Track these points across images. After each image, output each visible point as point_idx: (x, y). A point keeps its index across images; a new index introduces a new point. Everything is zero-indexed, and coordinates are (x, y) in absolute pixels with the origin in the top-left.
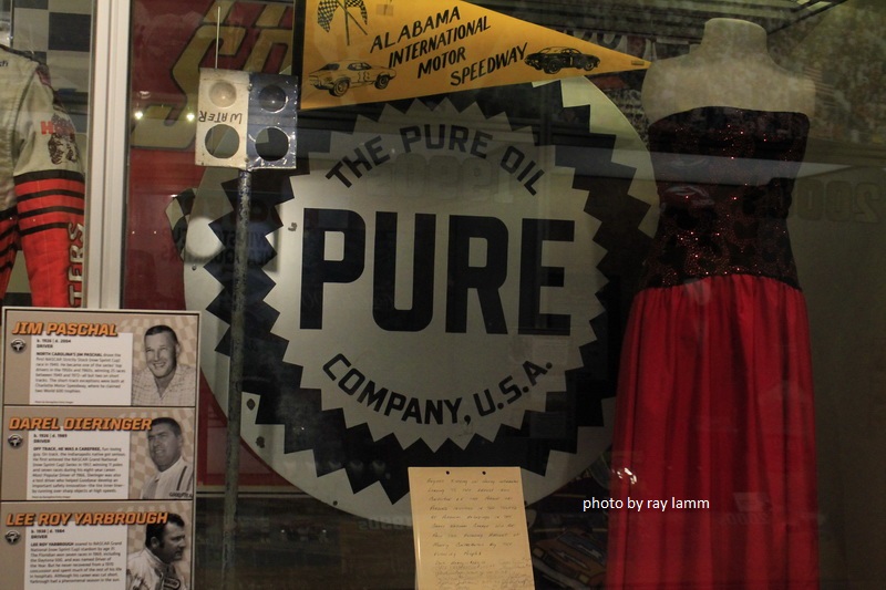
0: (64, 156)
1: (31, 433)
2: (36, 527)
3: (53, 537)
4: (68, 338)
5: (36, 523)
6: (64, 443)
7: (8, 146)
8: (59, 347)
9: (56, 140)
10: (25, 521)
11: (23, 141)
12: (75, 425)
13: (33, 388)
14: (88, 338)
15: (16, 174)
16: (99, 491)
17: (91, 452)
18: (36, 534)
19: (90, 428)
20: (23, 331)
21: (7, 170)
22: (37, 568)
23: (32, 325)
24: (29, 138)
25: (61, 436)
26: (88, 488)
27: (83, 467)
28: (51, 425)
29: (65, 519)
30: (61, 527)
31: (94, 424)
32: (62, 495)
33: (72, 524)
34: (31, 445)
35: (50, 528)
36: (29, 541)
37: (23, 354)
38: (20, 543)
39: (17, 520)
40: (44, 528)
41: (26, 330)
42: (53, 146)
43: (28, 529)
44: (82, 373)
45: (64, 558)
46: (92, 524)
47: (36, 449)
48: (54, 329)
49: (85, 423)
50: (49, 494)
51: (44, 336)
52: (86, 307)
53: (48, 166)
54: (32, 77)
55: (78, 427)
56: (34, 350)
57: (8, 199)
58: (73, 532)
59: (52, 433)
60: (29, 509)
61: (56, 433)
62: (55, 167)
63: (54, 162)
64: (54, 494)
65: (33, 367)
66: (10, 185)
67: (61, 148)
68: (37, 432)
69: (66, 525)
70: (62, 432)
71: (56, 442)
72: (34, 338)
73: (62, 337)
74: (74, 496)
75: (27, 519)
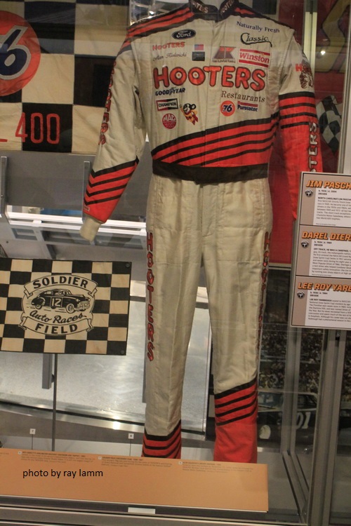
0: (308, 83)
1: (313, 240)
2: (313, 290)
3: (321, 296)
4: (335, 190)
5: (313, 288)
6: (329, 246)
7: (279, 78)
8: (330, 195)
9: (304, 74)
10: (308, 287)
11: (286, 75)
12: (336, 237)
13: (315, 216)
14: (345, 190)
15: (281, 94)
16: (346, 274)
17: (344, 252)
18: (313, 294)
19: (344, 239)
20: (312, 185)
21: (276, 91)
22: (313, 312)
23: (317, 182)
24: (290, 74)
25: (328, 243)
26: (341, 272)
27: (339, 260)
28: (324, 236)
29: (328, 287)
30: (326, 291)
31: (346, 237)
32: (327, 274)
33: (331, 290)
34: (313, 247)
35: (320, 291)
36: (309, 297)
37: (311, 198)
38: (304, 298)
39: (303, 286)
40: (317, 291)
41: (314, 185)
42: (302, 77)
43: (309, 291)
44: (341, 209)
45: (326, 308)
46: (342, 291)
47: (315, 249)
48: (328, 185)
49: (342, 237)
50: (320, 273)
51: (323, 188)
52: (343, 173)
53: (299, 89)
54: (291, 39)
55: (337, 238)
56: (317, 195)
57: (275, 108)
58: (332, 294)
59: (324, 241)
60: (310, 281)
61: (326, 241)
62: (303, 90)
63: (302, 87)
64: (323, 274)
65: (316, 205)
66: (277, 100)
67: (306, 79)
68: (316, 240)
69: (328, 290)
70: (329, 241)
71: (326, 246)
72: (317, 189)
73: (332, 189)
74: (333, 275)
75: (309, 286)
